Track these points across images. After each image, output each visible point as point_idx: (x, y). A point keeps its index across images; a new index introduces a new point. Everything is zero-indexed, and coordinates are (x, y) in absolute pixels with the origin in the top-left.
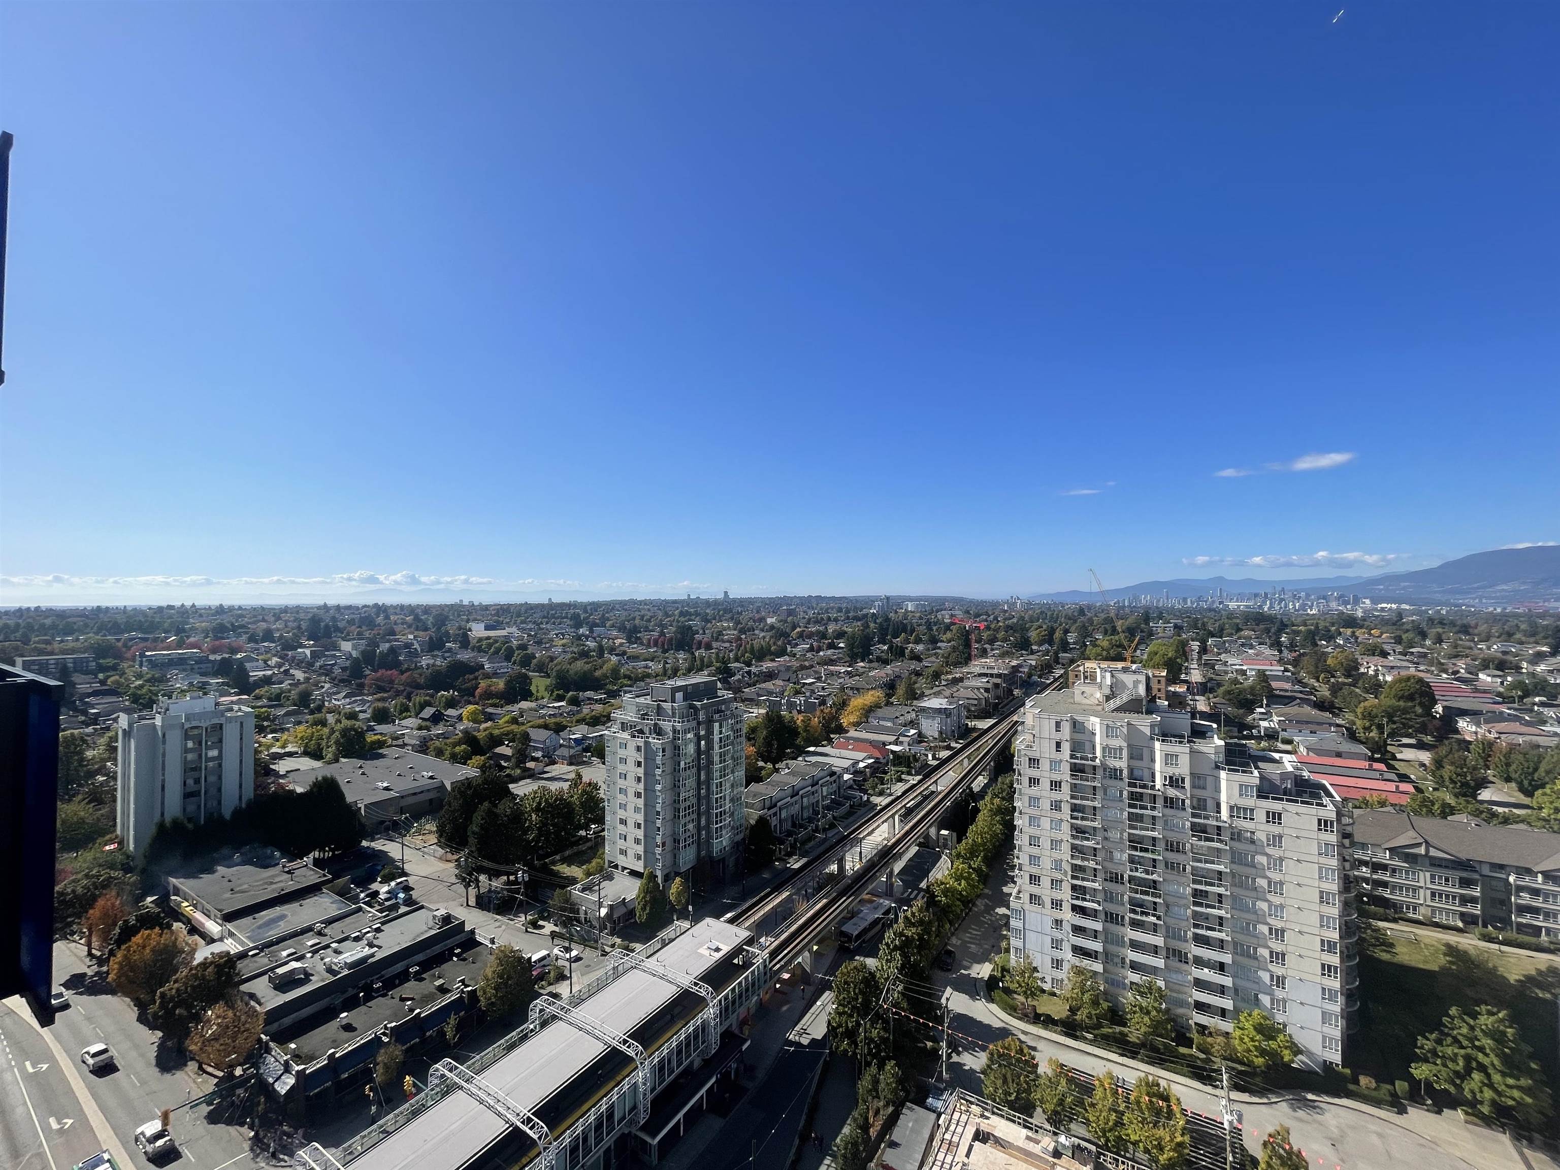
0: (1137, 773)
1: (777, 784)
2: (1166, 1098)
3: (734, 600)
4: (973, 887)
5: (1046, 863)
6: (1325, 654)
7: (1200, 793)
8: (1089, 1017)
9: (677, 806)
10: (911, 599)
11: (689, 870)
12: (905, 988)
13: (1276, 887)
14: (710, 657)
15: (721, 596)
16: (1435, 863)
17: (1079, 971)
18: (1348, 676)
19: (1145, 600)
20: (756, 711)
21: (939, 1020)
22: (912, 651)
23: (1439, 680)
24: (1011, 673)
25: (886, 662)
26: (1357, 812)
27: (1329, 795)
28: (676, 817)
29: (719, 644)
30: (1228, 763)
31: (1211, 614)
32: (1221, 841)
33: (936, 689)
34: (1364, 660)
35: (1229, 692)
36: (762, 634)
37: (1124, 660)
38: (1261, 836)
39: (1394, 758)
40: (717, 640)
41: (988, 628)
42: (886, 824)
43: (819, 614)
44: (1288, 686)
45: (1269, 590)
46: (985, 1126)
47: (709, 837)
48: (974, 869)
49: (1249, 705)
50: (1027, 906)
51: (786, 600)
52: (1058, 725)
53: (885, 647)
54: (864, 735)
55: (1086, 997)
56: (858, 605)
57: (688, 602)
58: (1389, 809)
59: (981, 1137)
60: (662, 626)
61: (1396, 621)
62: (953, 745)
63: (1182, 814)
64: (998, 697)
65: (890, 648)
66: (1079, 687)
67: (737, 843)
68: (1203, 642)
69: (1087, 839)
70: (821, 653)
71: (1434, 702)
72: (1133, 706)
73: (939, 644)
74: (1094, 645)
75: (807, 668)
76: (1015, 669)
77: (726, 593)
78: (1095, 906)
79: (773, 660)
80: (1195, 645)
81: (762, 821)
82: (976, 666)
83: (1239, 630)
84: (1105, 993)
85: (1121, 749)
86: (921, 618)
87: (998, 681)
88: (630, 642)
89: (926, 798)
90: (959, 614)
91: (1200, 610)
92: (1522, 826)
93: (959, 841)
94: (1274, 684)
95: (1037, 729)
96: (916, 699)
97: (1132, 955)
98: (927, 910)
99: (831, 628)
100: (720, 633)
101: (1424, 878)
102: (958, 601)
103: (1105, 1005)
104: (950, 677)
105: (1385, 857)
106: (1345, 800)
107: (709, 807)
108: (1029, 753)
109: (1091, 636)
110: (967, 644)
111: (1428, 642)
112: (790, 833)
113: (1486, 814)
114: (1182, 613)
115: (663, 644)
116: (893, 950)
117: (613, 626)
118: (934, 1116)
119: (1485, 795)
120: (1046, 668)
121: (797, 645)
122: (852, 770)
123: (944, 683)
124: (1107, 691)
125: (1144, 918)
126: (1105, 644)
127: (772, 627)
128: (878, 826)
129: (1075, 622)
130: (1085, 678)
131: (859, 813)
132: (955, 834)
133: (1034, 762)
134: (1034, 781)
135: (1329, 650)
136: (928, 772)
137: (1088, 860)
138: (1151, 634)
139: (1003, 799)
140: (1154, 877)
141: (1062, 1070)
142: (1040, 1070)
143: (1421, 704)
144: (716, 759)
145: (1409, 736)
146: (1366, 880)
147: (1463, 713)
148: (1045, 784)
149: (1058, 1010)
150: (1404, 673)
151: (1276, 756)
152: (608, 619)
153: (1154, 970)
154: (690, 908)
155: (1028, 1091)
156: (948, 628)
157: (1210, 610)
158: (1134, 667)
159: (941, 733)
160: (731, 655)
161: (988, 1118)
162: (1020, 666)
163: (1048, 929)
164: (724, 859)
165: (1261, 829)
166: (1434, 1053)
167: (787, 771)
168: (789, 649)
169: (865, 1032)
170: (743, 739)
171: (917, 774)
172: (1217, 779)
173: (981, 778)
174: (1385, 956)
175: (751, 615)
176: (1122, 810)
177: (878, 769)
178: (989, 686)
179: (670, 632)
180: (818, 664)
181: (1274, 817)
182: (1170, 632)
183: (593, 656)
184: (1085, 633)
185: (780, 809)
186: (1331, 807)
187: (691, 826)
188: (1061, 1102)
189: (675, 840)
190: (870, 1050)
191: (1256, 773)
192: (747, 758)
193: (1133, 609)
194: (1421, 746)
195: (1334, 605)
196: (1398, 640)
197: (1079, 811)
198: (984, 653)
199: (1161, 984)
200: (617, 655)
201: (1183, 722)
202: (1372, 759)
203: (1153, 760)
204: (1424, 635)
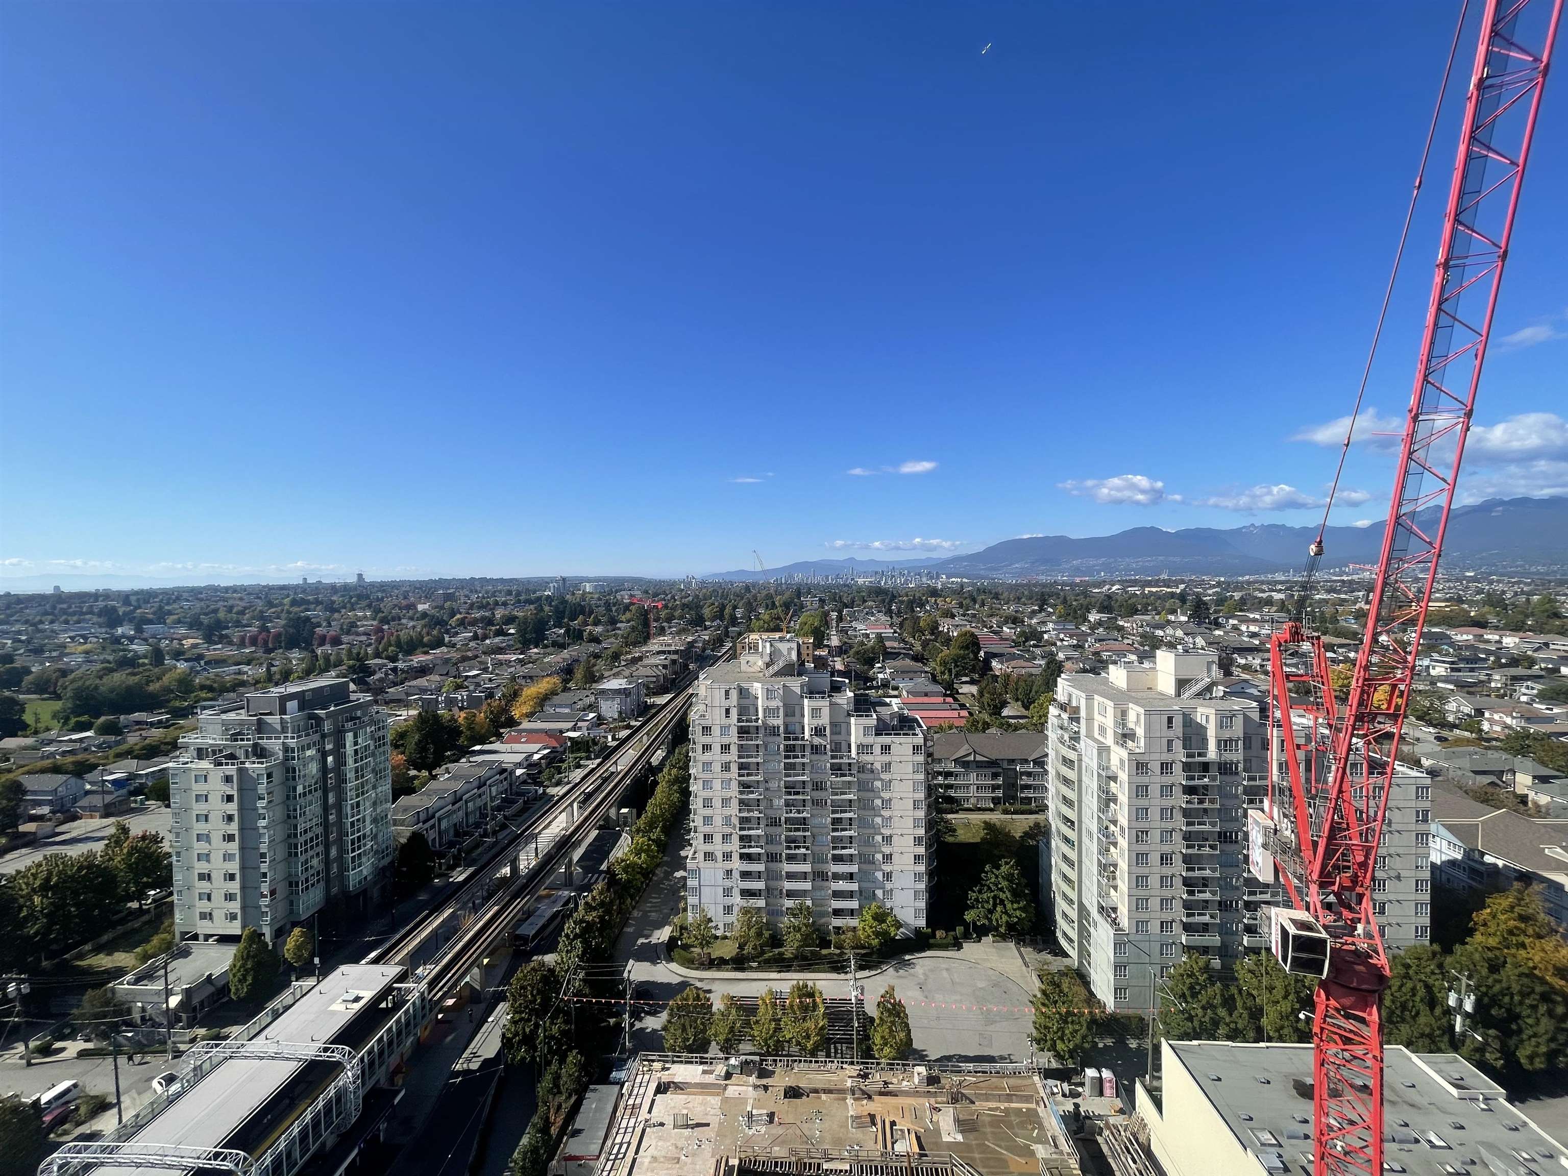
0: (790, 728)
1: (435, 792)
2: (811, 995)
3: (372, 585)
4: (653, 857)
5: (718, 821)
6: (919, 617)
7: (836, 738)
8: (755, 948)
9: (293, 841)
10: (589, 580)
11: (313, 915)
12: (586, 974)
13: (887, 803)
14: (338, 654)
15: (352, 580)
16: (979, 765)
17: (746, 911)
18: (932, 634)
19: (798, 577)
20: (405, 713)
21: (622, 995)
22: (590, 633)
23: (982, 633)
24: (686, 649)
25: (562, 646)
26: (936, 736)
27: (920, 726)
28: (292, 853)
29: (351, 637)
30: (857, 710)
31: (845, 589)
32: (851, 775)
33: (615, 670)
34: (941, 621)
35: (857, 653)
36: (411, 624)
37: (781, 630)
38: (878, 766)
39: (958, 693)
40: (348, 633)
41: (666, 607)
42: (564, 814)
43: (483, 597)
44: (896, 645)
45: (885, 569)
46: (665, 1077)
47: (343, 869)
48: (653, 840)
49: (870, 662)
50: (701, 865)
51: (441, 583)
52: (727, 693)
53: (562, 631)
54: (539, 725)
55: (752, 932)
56: (531, 587)
57: (305, 588)
58: (954, 730)
59: (662, 1089)
60: (262, 617)
61: (959, 592)
62: (633, 723)
63: (825, 757)
64: (675, 673)
65: (567, 632)
66: (743, 659)
67: (384, 869)
68: (840, 612)
69: (752, 792)
70: (488, 641)
71: (979, 649)
72: (789, 670)
73: (619, 625)
74: (758, 619)
75: (470, 659)
76: (691, 645)
77: (360, 576)
78: (759, 850)
79: (426, 653)
80: (834, 615)
81: (416, 837)
82: (655, 644)
83: (865, 601)
84: (767, 923)
85: (778, 708)
86: (600, 599)
87: (675, 657)
88: (209, 640)
89: (605, 780)
90: (638, 594)
91: (838, 586)
92: (1024, 731)
93: (639, 816)
94: (888, 644)
95: (709, 698)
96: (595, 682)
97: (788, 885)
98: (608, 890)
99: (499, 613)
100: (353, 625)
101: (972, 778)
102: (637, 581)
103: (767, 934)
104: (629, 657)
105: (951, 767)
106: (929, 728)
107: (342, 833)
108: (702, 722)
109: (755, 611)
110: (646, 624)
111: (977, 606)
112: (451, 844)
113: (1006, 727)
114: (827, 588)
115: (266, 642)
116: (573, 940)
117: (179, 622)
118: (617, 1088)
119: (1006, 712)
120: (718, 642)
121: (457, 633)
122: (525, 764)
123: (623, 663)
124: (767, 659)
125: (797, 851)
126: (767, 617)
127: (424, 615)
128: (556, 817)
129: (742, 598)
130: (750, 648)
131: (536, 806)
132: (634, 811)
133: (706, 730)
134: (706, 748)
135: (921, 614)
136: (607, 753)
137: (752, 811)
138: (802, 607)
139: (680, 768)
140: (805, 815)
141: (734, 1002)
142: (714, 1009)
143: (973, 652)
144: (351, 775)
145: (966, 675)
146: (941, 786)
147: (995, 655)
148: (717, 748)
149: (728, 950)
150: (964, 629)
151: (888, 700)
152: (170, 613)
153: (803, 893)
154: (317, 960)
155: (704, 1031)
156: (627, 608)
157: (845, 585)
158: (788, 636)
159: (620, 713)
160: (370, 650)
161: (668, 1069)
162: (694, 641)
163: (720, 881)
164: (364, 892)
165: (877, 759)
166: (977, 900)
167: (447, 776)
168: (447, 639)
169: (545, 1031)
170: (388, 748)
171: (596, 758)
172: (849, 724)
173: (659, 752)
174: (950, 839)
175: (395, 602)
176: (780, 762)
177: (554, 761)
178: (667, 662)
179: (276, 626)
180: (484, 653)
181: (886, 749)
182: (816, 605)
183: (144, 664)
184: (750, 608)
185: (439, 820)
186: (921, 735)
187: (315, 862)
188: (732, 1030)
189: (291, 884)
190: (550, 1048)
191: (875, 716)
192: (394, 768)
193: (789, 586)
194: (972, 682)
195: (924, 579)
196: (961, 605)
197: (745, 769)
198: (662, 631)
199: (809, 903)
200: (186, 660)
201: (824, 679)
202: (945, 695)
203: (803, 716)
204: (974, 600)
